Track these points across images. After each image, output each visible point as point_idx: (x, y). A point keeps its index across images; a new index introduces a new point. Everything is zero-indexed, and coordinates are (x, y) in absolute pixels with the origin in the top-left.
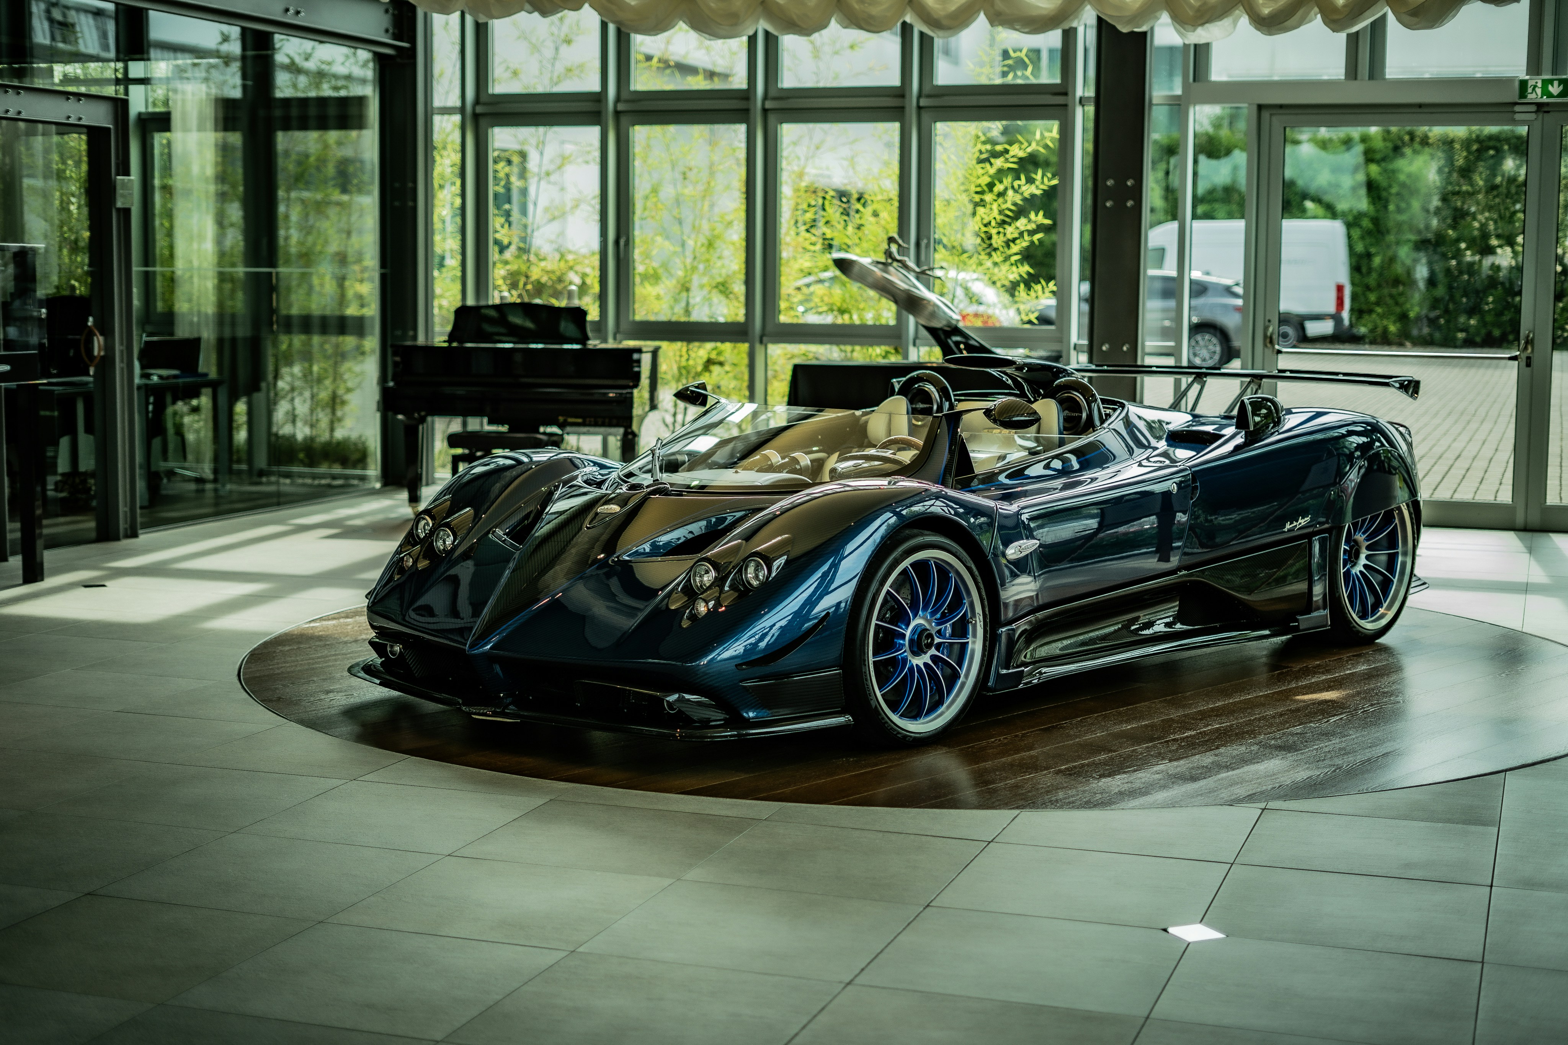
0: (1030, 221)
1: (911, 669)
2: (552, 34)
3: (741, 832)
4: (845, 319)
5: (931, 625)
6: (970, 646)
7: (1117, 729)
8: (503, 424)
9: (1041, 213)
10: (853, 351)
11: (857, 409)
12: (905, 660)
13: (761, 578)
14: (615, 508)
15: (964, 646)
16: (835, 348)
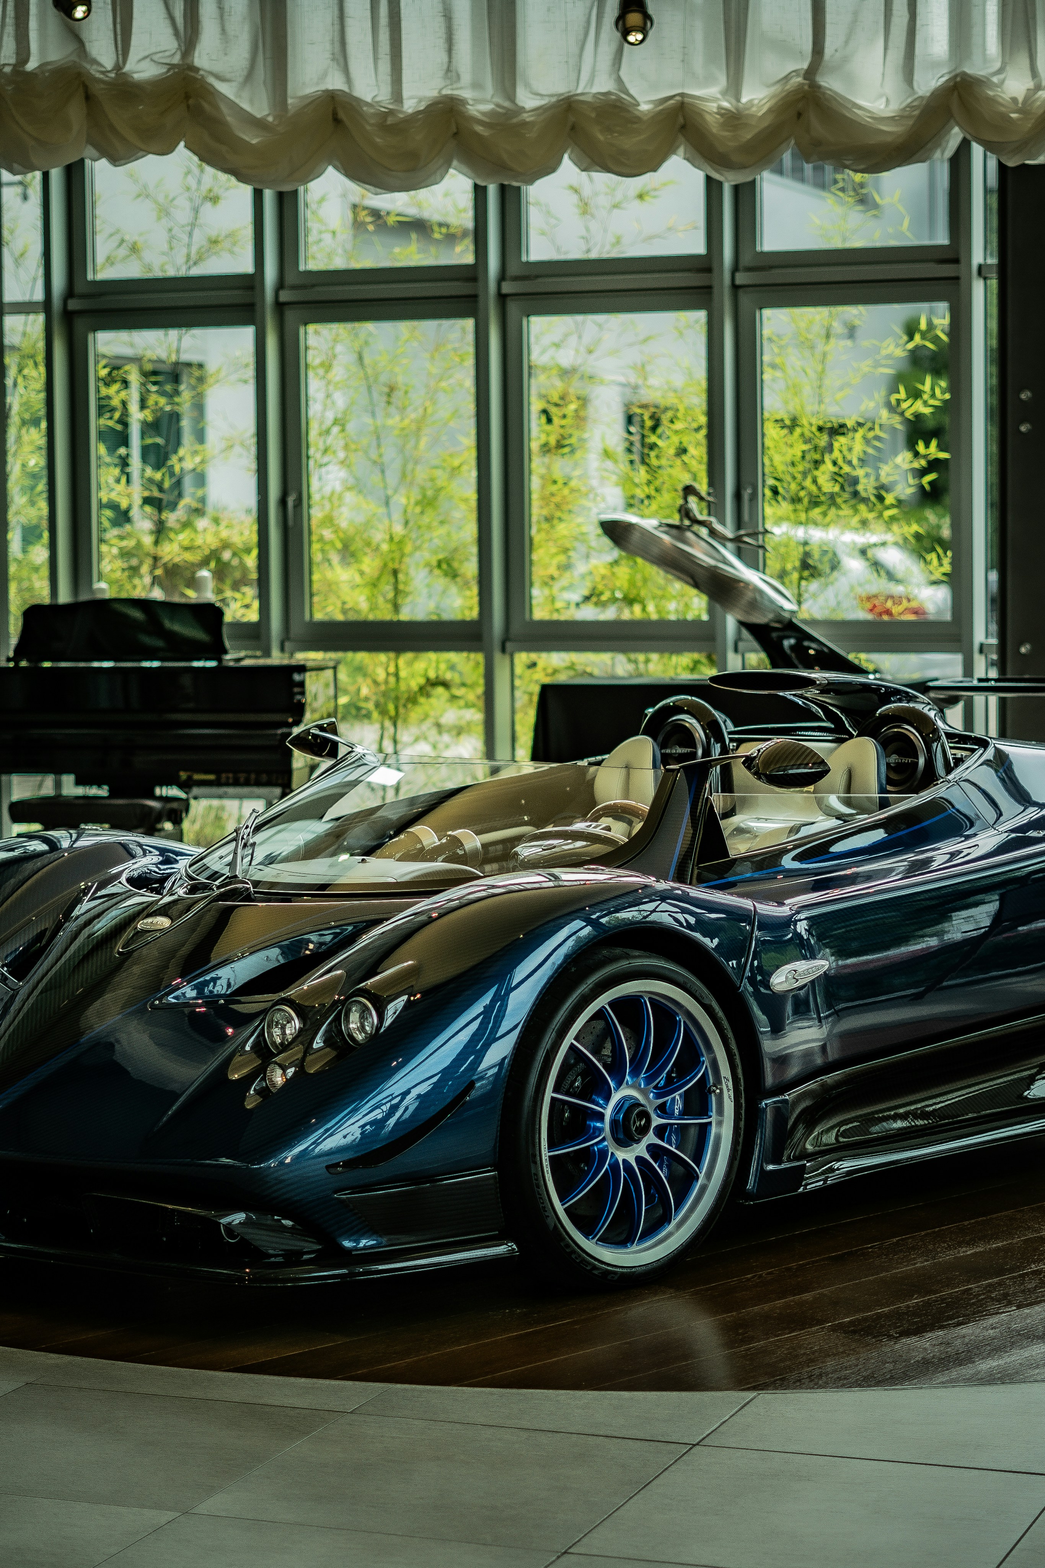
0: (917, 454)
1: (615, 1166)
2: (188, 189)
3: (308, 1433)
4: (637, 612)
5: (647, 1098)
6: (714, 1130)
7: (947, 1256)
8: (99, 786)
9: (934, 443)
10: (647, 661)
11: (582, 759)
12: (603, 1153)
13: (368, 1028)
14: (163, 922)
15: (704, 1129)
16: (621, 658)
